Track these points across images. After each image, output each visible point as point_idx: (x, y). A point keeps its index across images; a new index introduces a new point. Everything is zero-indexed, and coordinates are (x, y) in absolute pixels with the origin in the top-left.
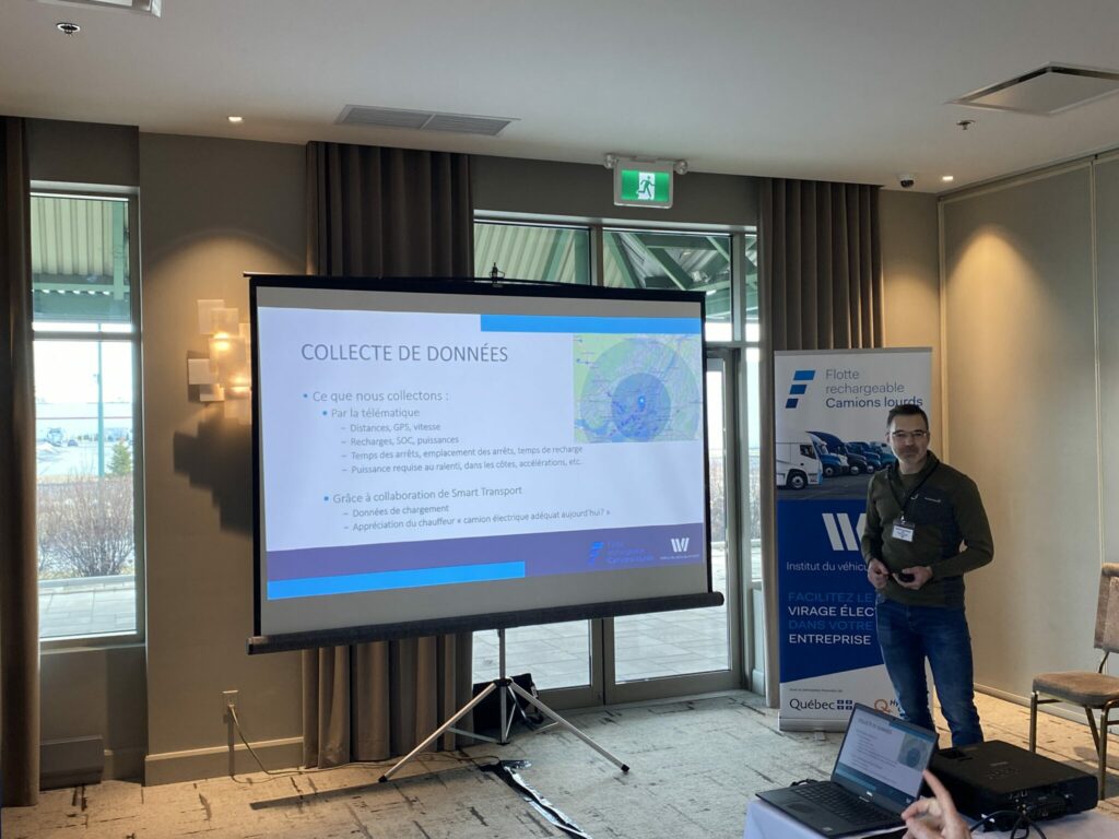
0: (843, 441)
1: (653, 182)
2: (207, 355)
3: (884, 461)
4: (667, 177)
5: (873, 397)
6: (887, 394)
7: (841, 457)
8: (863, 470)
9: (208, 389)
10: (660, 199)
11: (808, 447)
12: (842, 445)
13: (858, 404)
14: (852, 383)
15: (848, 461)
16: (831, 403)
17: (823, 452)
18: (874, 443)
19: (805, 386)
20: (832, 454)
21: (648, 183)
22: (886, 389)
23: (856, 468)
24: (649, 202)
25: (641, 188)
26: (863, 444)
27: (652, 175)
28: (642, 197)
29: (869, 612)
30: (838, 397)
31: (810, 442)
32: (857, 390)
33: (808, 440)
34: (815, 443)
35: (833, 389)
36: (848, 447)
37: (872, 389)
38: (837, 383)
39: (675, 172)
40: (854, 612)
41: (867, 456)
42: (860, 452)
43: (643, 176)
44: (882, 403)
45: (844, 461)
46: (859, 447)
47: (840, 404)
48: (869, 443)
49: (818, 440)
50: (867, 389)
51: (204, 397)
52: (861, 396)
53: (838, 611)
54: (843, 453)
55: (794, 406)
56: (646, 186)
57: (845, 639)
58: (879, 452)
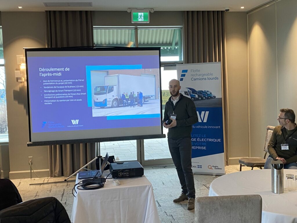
0: (196, 90)
1: (143, 16)
2: (19, 70)
3: (208, 96)
4: (147, 14)
5: (204, 77)
6: (208, 76)
7: (196, 95)
8: (202, 99)
9: (20, 79)
10: (145, 21)
11: (187, 92)
12: (196, 91)
13: (200, 79)
14: (198, 73)
15: (198, 96)
16: (192, 79)
17: (191, 94)
18: (205, 91)
19: (185, 74)
20: (193, 94)
21: (141, 16)
22: (207, 75)
23: (200, 98)
24: (142, 21)
25: (139, 17)
26: (202, 91)
27: (143, 14)
28: (139, 20)
29: (205, 140)
30: (194, 77)
31: (187, 91)
32: (200, 75)
33: (187, 90)
34: (188, 91)
35: (193, 75)
36: (198, 92)
37: (204, 75)
38: (194, 73)
39: (150, 12)
40: (201, 140)
41: (203, 94)
42: (201, 94)
43: (139, 14)
44: (207, 79)
45: (197, 96)
46: (201, 92)
47: (195, 80)
48: (203, 91)
49: (189, 90)
50: (203, 75)
51: (19, 81)
52: (201, 77)
53: (197, 140)
54: (196, 94)
55: (182, 80)
56: (141, 17)
57: (199, 148)
58: (207, 93)
